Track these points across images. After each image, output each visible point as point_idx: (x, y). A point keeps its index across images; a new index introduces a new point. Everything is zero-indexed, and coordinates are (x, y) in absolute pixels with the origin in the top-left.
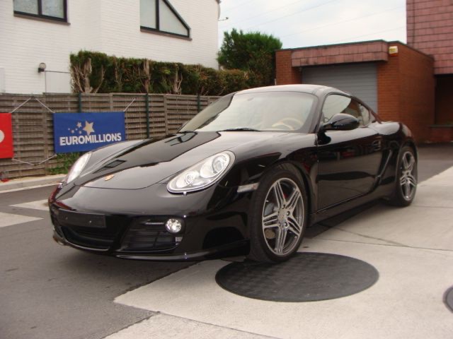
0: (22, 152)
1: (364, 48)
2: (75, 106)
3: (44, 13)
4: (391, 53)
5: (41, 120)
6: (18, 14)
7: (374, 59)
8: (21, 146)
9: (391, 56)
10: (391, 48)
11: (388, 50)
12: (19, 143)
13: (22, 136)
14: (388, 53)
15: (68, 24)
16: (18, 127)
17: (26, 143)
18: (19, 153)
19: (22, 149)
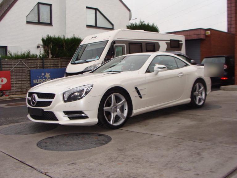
0: (16, 84)
1: (192, 33)
2: (41, 64)
3: (41, 21)
4: (207, 34)
5: (24, 70)
6: (28, 22)
7: (197, 38)
8: (15, 81)
9: (207, 36)
10: (207, 32)
11: (205, 33)
12: (14, 80)
13: (16, 77)
14: (205, 34)
15: (52, 26)
16: (14, 73)
17: (17, 80)
18: (14, 84)
19: (16, 83)
